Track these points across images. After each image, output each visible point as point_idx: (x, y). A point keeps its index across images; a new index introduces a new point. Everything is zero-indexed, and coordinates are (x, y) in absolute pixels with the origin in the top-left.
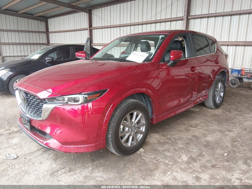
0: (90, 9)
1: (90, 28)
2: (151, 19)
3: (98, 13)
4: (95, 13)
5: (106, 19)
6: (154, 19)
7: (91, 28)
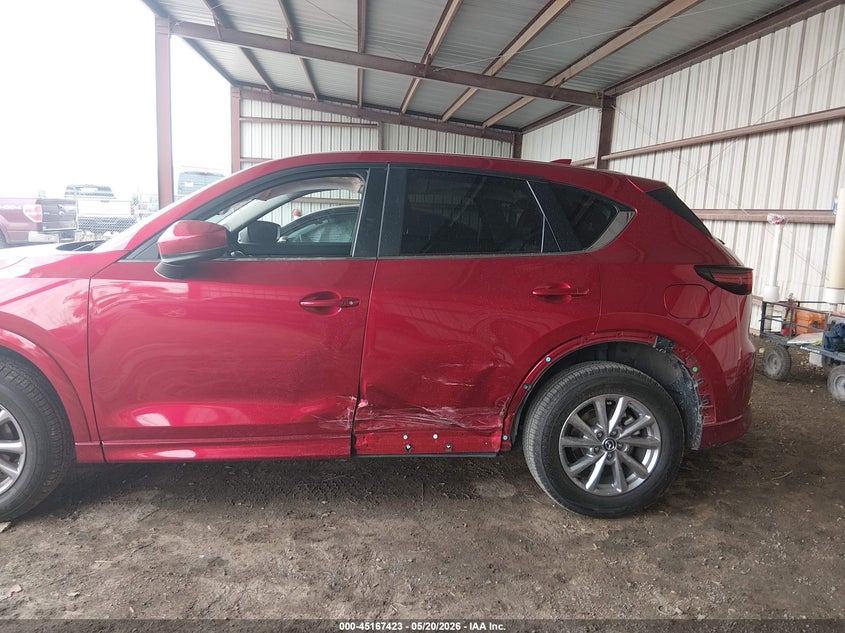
0: (610, 93)
1: (600, 156)
2: (778, 112)
3: (629, 104)
4: (623, 107)
5: (647, 126)
6: (785, 114)
7: (603, 158)
